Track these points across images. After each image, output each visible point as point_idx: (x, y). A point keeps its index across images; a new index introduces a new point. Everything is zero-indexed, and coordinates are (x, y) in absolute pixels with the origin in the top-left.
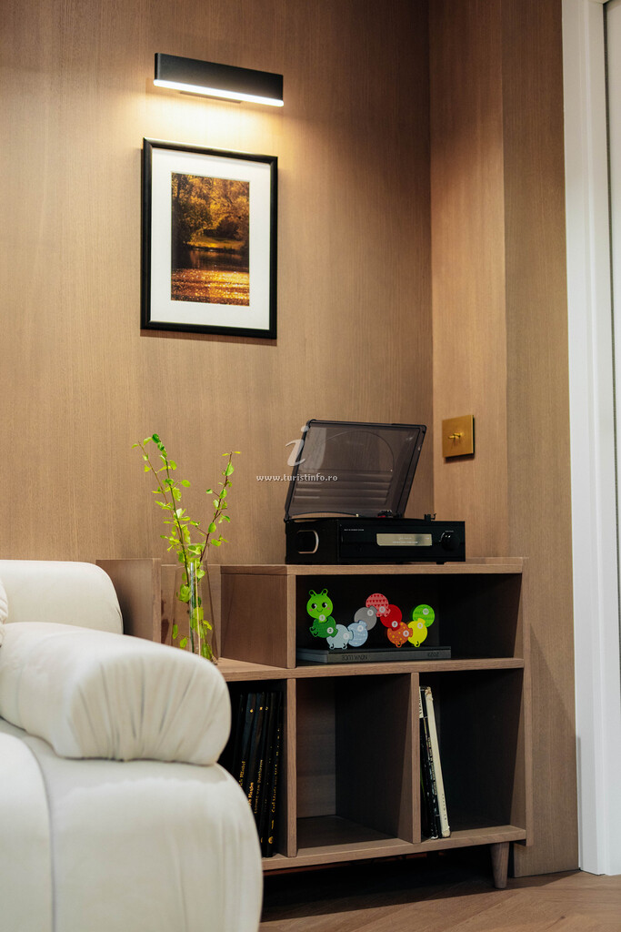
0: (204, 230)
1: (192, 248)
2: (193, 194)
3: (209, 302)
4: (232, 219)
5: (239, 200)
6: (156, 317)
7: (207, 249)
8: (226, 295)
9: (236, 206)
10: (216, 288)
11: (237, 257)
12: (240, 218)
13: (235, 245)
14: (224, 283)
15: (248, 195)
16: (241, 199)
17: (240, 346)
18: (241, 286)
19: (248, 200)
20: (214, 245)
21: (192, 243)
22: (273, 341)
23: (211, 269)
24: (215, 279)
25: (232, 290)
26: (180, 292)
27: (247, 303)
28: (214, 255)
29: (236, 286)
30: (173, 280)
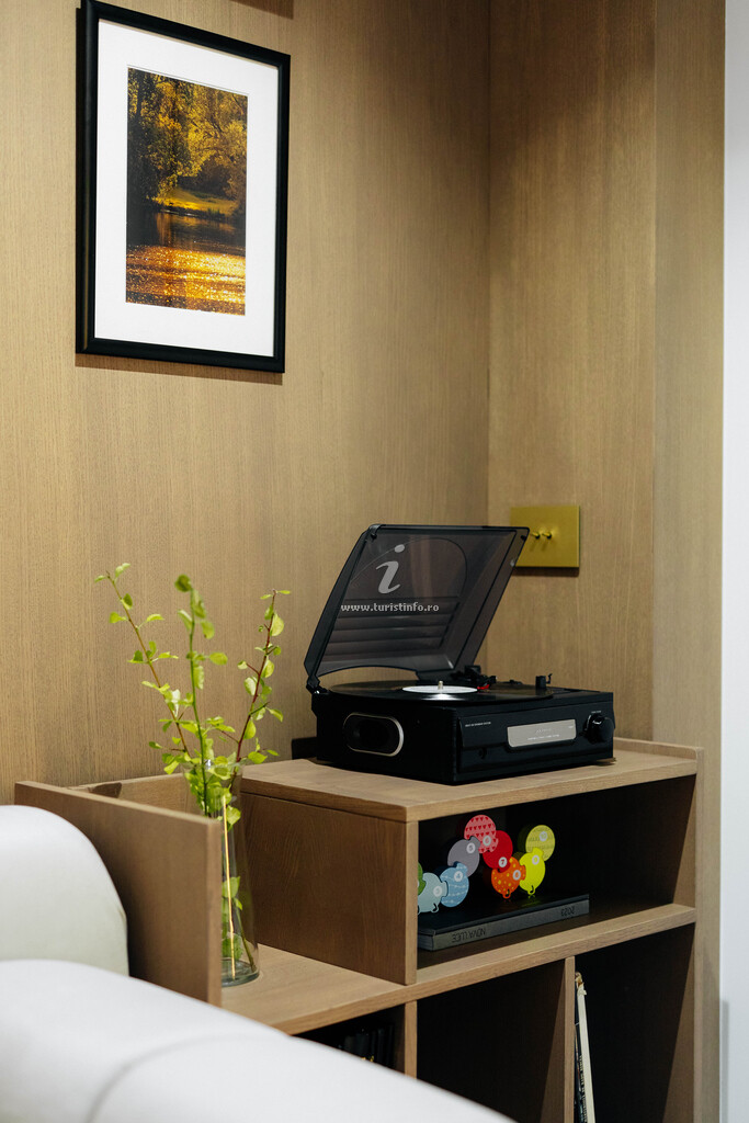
0: (179, 177)
1: (159, 208)
2: (163, 110)
3: (185, 307)
4: (222, 161)
5: (231, 127)
6: (102, 331)
7: (182, 212)
8: (210, 295)
9: (227, 136)
10: (196, 281)
11: (227, 228)
12: (232, 158)
13: (224, 207)
14: (207, 273)
15: (244, 119)
16: (235, 126)
17: (229, 384)
18: (234, 280)
19: (245, 128)
20: (192, 206)
21: (159, 200)
22: (277, 375)
23: (188, 249)
24: (194, 266)
25: (220, 286)
26: (141, 289)
27: (239, 310)
28: (192, 222)
29: (225, 279)
30: (129, 265)
